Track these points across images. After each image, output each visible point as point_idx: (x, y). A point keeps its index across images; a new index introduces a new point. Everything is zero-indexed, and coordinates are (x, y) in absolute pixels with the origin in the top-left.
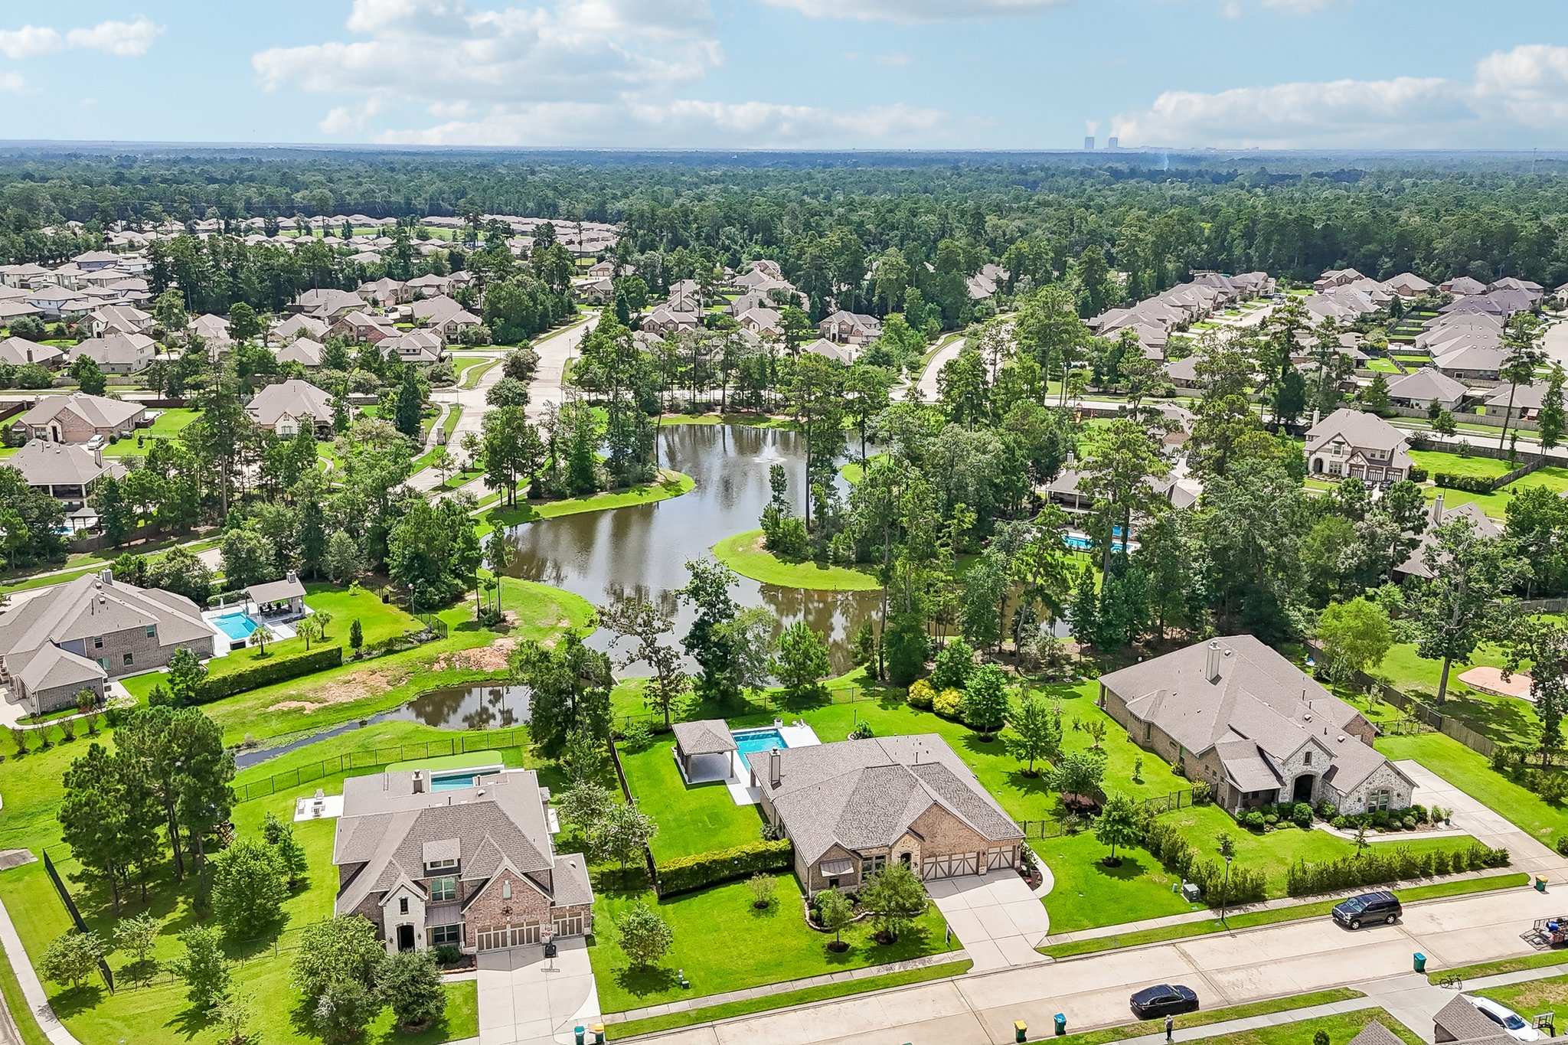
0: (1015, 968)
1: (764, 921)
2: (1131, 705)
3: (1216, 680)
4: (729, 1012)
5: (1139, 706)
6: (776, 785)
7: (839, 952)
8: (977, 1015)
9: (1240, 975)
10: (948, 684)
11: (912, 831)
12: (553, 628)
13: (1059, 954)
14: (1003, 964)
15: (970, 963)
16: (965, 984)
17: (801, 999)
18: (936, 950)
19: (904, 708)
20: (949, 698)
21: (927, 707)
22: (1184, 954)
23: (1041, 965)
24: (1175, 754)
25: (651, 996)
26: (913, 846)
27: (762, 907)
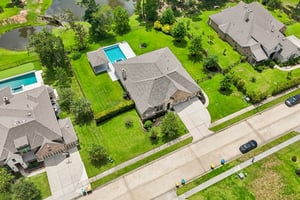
0: (205, 138)
1: (130, 130)
2: (220, 27)
3: (247, 20)
4: (127, 170)
5: (223, 27)
6: (125, 79)
7: (154, 139)
8: (198, 159)
9: (265, 130)
10: (166, 23)
11: (172, 98)
12: (38, 4)
13: (216, 129)
14: (201, 137)
15: (192, 138)
16: (193, 146)
17: (147, 161)
18: (182, 134)
19: (153, 30)
20: (166, 28)
21: (160, 30)
22: (249, 124)
23: (211, 135)
24: (234, 44)
25: (102, 168)
26: (171, 102)
27: (129, 125)
